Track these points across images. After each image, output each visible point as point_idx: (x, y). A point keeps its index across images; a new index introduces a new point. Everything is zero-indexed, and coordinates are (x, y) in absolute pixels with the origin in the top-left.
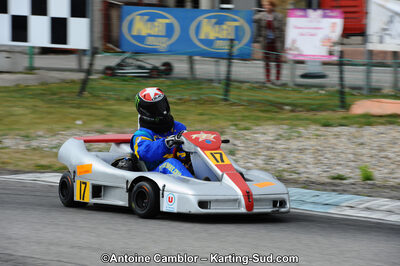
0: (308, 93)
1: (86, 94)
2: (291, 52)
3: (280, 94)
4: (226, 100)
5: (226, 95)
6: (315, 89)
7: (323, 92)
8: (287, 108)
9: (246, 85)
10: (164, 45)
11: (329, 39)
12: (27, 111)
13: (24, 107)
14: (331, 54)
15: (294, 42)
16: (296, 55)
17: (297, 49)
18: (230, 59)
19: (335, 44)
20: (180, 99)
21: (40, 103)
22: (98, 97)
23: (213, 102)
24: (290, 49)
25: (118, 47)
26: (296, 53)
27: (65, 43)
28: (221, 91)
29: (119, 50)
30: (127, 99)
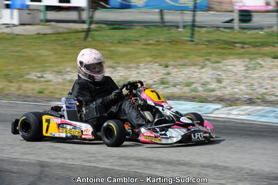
0: (252, 34)
1: (89, 39)
2: (237, 4)
3: (231, 35)
4: (192, 41)
5: (192, 38)
6: (257, 31)
7: (262, 33)
8: (238, 45)
9: (205, 29)
10: (141, 2)
12: (50, 53)
13: (47, 49)
14: (268, 4)
16: (241, 6)
17: (241, 2)
18: (194, 11)
20: (158, 41)
21: (58, 47)
22: (98, 41)
23: (183, 42)
24: (237, 2)
25: (107, 4)
26: (242, 4)
27: (69, 2)
28: (189, 34)
29: (108, 6)
30: (120, 43)
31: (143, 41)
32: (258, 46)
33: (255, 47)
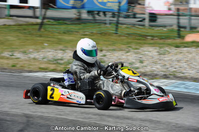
0: (158, 30)
1: (42, 30)
2: (148, 9)
3: (143, 30)
4: (116, 34)
5: (116, 31)
6: (162, 28)
7: (165, 29)
8: (149, 37)
9: (125, 26)
10: (79, 5)
11: (168, 2)
12: (15, 39)
14: (170, 9)
15: (149, 3)
16: (150, 10)
17: (151, 7)
19: (172, 4)
20: (92, 33)
21: (20, 35)
22: (49, 31)
23: (110, 34)
24: (148, 7)
25: (55, 5)
26: (151, 9)
27: (27, 3)
28: (114, 29)
29: (55, 7)
30: (64, 33)
31: (81, 32)
32: (163, 39)
33: (161, 39)
